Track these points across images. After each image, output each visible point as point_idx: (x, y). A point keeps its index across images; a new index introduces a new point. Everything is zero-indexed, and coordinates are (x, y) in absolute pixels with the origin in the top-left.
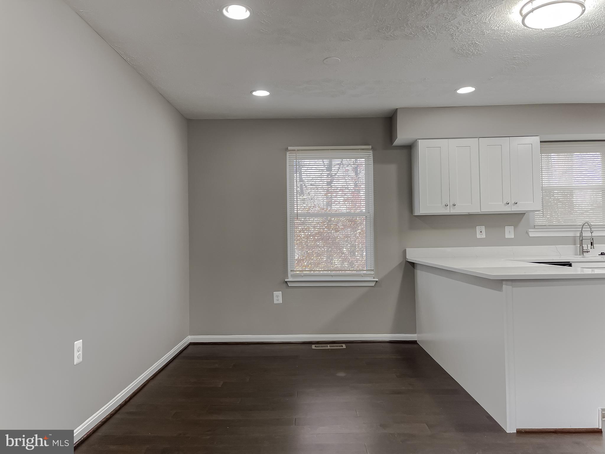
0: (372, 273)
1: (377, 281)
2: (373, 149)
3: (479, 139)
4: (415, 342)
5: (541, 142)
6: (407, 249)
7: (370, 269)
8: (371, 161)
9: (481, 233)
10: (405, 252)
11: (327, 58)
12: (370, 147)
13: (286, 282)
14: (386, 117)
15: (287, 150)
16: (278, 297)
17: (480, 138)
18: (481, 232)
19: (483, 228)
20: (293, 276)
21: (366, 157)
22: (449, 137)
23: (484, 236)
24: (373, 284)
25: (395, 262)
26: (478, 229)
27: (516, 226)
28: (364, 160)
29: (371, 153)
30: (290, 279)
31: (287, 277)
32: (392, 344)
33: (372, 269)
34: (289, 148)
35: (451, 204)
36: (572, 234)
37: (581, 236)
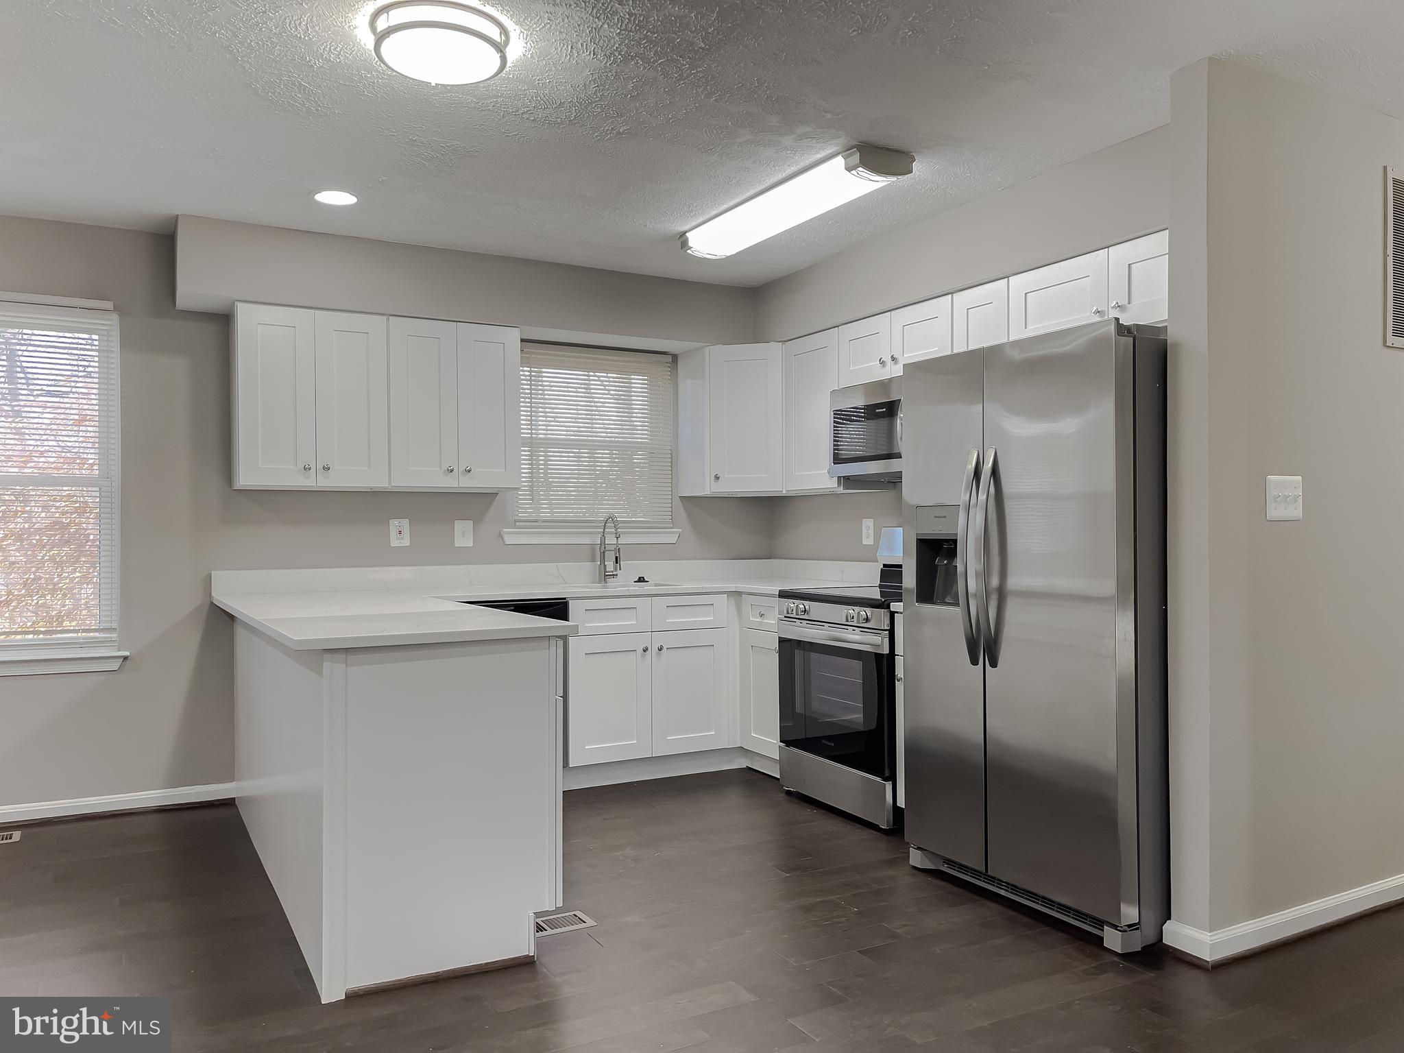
0: (114, 635)
1: (125, 658)
2: (118, 310)
3: (388, 319)
5: (522, 340)
6: (215, 573)
7: (108, 625)
8: (116, 345)
10: (208, 580)
12: (109, 305)
17: (391, 318)
18: (400, 533)
19: (405, 523)
21: (104, 330)
22: (317, 306)
23: (406, 542)
24: (115, 665)
25: (181, 605)
26: (394, 523)
27: (477, 520)
28: (95, 337)
29: (114, 319)
33: (114, 625)
35: (320, 466)
36: (587, 540)
37: (603, 543)
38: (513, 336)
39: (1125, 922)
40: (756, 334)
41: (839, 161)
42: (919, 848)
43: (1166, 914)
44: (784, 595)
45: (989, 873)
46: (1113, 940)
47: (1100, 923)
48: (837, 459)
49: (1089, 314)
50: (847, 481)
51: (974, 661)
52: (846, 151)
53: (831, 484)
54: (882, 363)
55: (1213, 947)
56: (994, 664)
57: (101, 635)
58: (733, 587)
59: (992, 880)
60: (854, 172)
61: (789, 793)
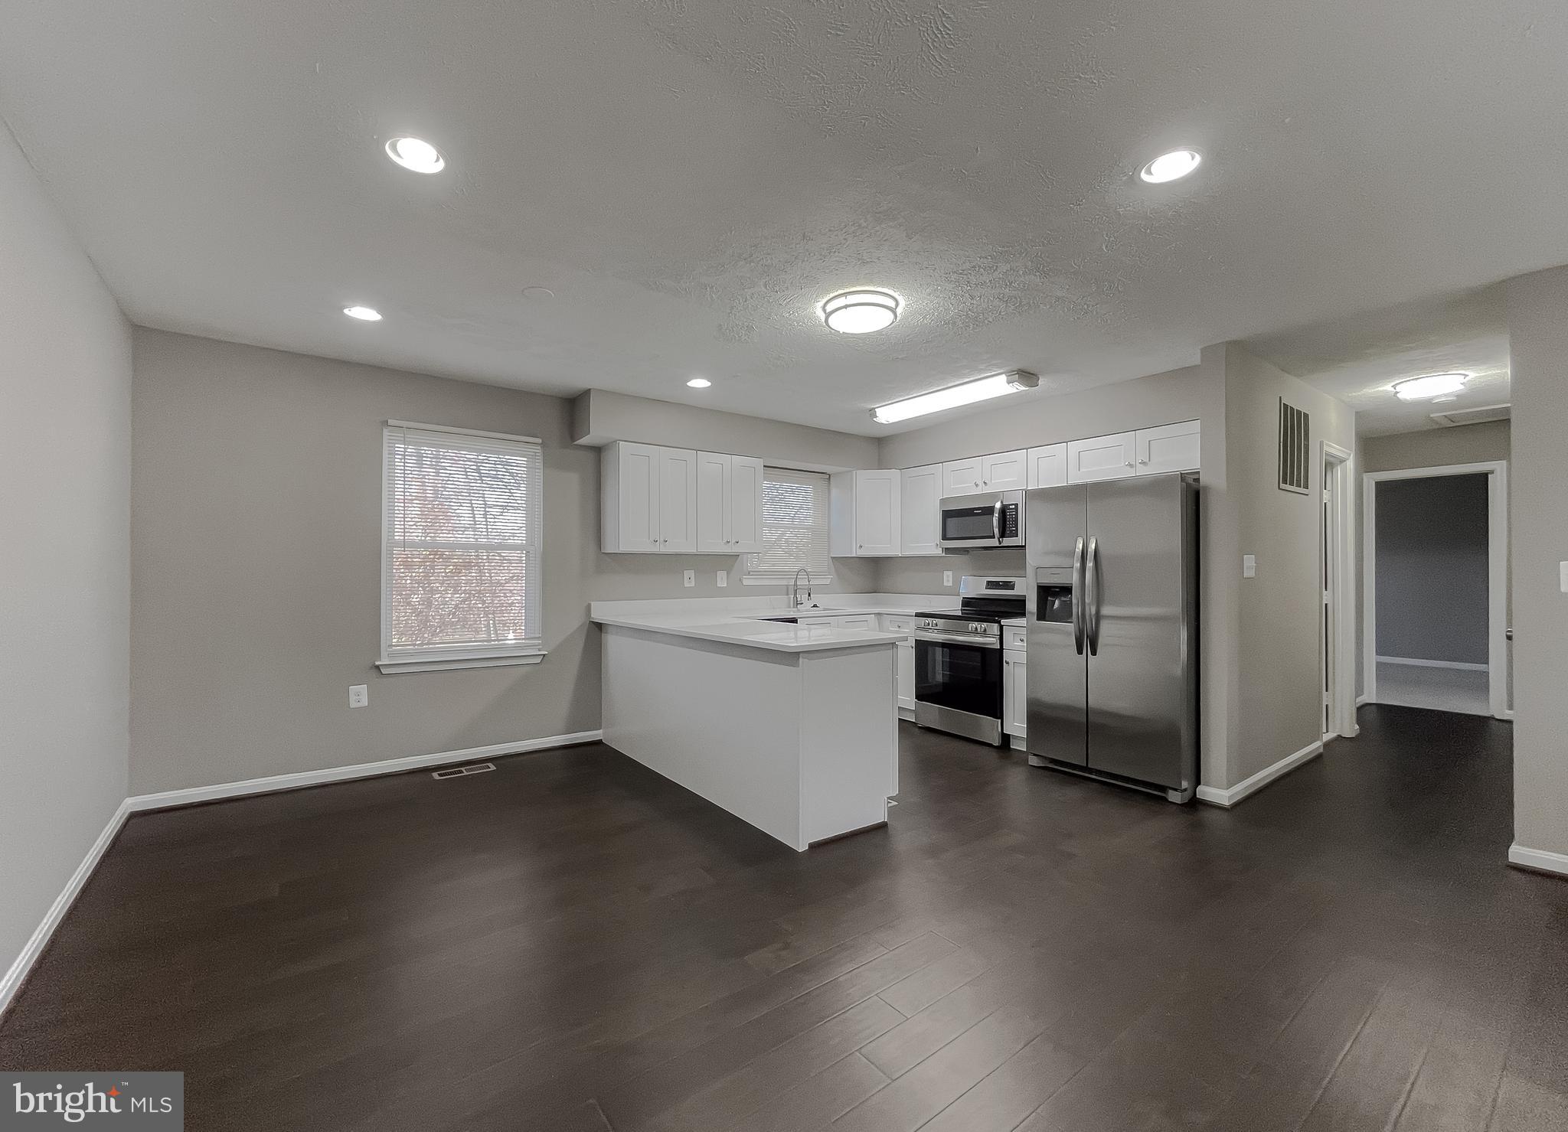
0: (537, 642)
1: (544, 655)
2: (543, 445)
3: (697, 453)
4: (599, 743)
5: (765, 466)
6: (592, 603)
7: (533, 636)
8: (539, 464)
9: (689, 579)
10: (589, 608)
11: (533, 287)
12: (539, 441)
13: (378, 667)
14: (566, 399)
15: (385, 423)
16: (359, 695)
19: (691, 574)
20: (391, 655)
21: (531, 455)
23: (693, 584)
24: (538, 660)
25: (574, 623)
26: (688, 574)
27: (729, 572)
28: (525, 459)
29: (538, 450)
30: (384, 661)
31: (379, 656)
32: (566, 751)
34: (390, 422)
35: (662, 539)
36: (784, 582)
37: (796, 585)
38: (759, 463)
39: (1183, 787)
40: (881, 464)
41: (1003, 378)
42: (1035, 755)
43: (1198, 782)
44: (918, 615)
45: (1089, 766)
46: (1174, 797)
47: (1163, 789)
48: (945, 538)
49: (1123, 464)
50: (947, 550)
51: (1080, 652)
52: (1009, 374)
53: (939, 552)
54: (977, 485)
55: (1230, 798)
56: (1094, 653)
57: (527, 641)
58: (877, 610)
59: (1090, 771)
60: (1011, 384)
61: (920, 727)
